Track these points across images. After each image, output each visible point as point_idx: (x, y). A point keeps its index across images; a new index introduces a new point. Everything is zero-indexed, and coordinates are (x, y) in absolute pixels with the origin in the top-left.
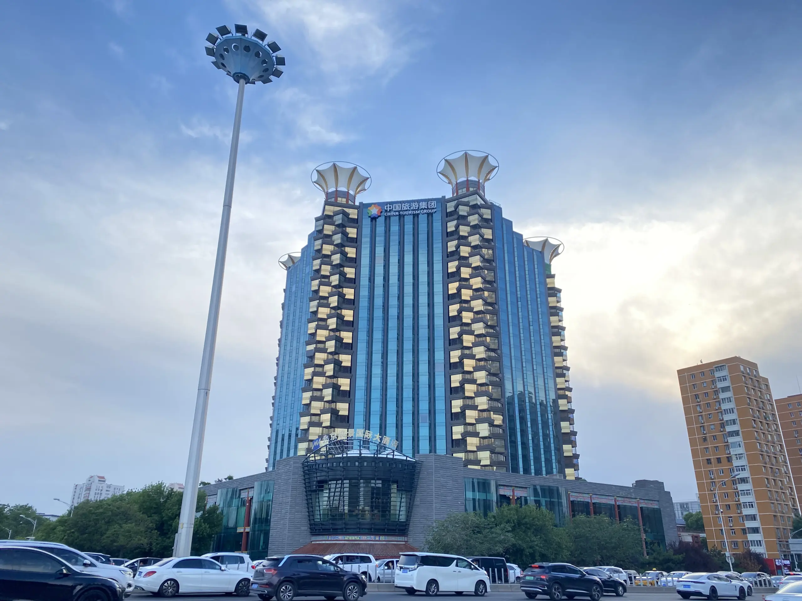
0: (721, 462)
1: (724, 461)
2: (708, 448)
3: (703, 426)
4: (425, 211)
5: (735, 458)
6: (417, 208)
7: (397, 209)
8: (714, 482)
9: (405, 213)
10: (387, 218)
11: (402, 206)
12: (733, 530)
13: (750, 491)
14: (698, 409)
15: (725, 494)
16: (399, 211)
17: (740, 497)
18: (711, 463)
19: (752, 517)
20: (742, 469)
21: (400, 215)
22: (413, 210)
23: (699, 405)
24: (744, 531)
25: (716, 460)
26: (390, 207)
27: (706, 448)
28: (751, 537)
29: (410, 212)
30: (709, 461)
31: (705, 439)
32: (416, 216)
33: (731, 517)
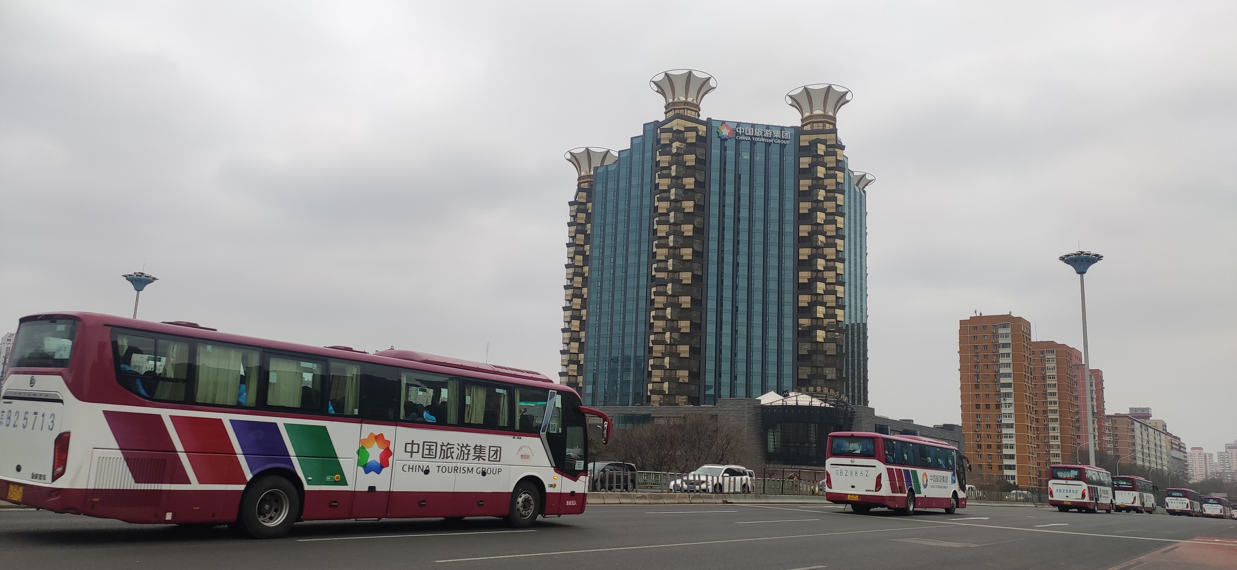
0: (989, 408)
1: (993, 407)
2: (979, 394)
3: (978, 375)
4: (779, 141)
5: (1004, 406)
6: (770, 136)
7: (749, 134)
8: (980, 424)
9: (758, 139)
10: (738, 142)
11: (754, 131)
12: (991, 465)
13: (1013, 435)
14: (975, 359)
15: (988, 436)
16: (751, 137)
17: (1004, 439)
18: (979, 408)
19: (1010, 457)
20: (1009, 416)
21: (752, 140)
22: (766, 138)
23: (977, 356)
24: (1001, 467)
25: (985, 406)
26: (742, 130)
27: (976, 395)
28: (1007, 472)
29: (763, 140)
30: (978, 406)
31: (977, 387)
32: (768, 145)
33: (991, 455)
